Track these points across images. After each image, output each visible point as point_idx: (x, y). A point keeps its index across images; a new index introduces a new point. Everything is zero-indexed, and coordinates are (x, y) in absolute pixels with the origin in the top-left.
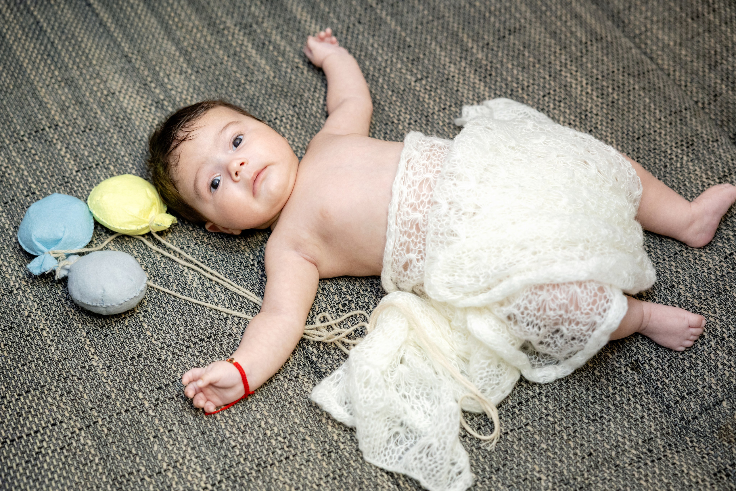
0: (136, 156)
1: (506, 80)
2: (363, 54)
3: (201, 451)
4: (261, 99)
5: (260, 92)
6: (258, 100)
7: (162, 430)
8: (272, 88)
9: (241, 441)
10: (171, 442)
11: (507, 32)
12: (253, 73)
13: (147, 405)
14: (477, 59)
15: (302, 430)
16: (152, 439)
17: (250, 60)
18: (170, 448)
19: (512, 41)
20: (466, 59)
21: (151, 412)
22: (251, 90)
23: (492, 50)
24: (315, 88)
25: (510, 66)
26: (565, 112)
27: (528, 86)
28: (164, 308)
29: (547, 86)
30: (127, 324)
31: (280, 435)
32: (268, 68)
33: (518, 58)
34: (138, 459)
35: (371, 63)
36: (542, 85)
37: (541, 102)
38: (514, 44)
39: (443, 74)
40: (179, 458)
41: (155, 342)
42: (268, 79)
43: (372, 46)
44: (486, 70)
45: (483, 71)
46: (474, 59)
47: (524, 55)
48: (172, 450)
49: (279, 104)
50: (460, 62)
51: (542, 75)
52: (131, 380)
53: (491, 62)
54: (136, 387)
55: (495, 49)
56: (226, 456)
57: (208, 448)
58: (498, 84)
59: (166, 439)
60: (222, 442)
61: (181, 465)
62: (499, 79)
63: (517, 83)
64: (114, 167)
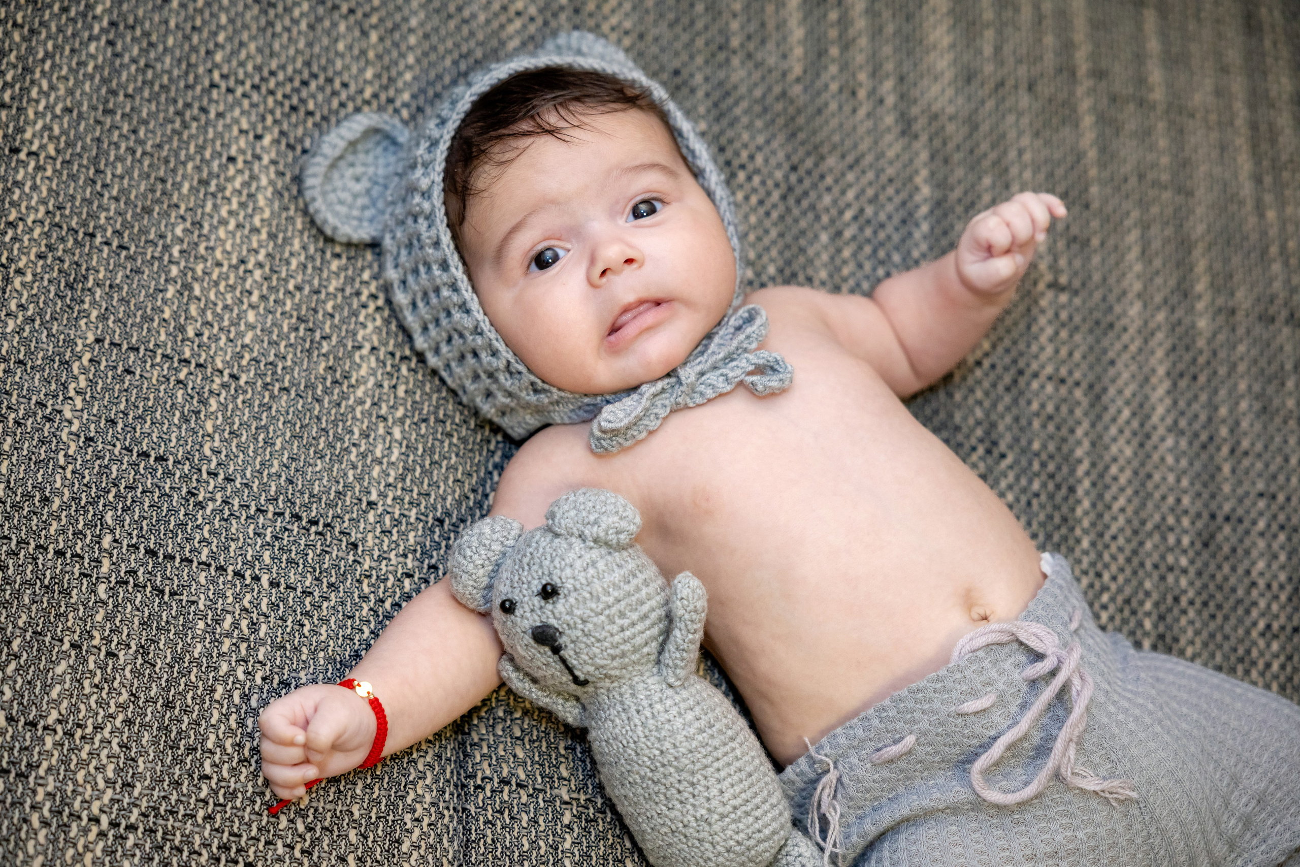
0: (434, 48)
1: (1216, 409)
2: (993, 156)
3: (138, 741)
4: (744, 104)
5: (750, 91)
6: (736, 103)
7: (96, 642)
8: (777, 99)
9: (225, 774)
10: (96, 680)
11: (1284, 314)
12: (763, 42)
13: (105, 569)
14: (1193, 326)
15: (353, 836)
16: (66, 646)
17: (777, 11)
18: (87, 690)
19: (1281, 339)
20: (1173, 310)
21: (102, 588)
22: (738, 72)
23: (1233, 330)
24: (857, 161)
25: (1242, 386)
26: (1275, 557)
27: (1246, 453)
28: (272, 397)
29: (1281, 478)
30: (182, 376)
31: (304, 817)
32: (799, 51)
33: (1269, 381)
34: (13, 666)
35: (993, 186)
36: (1273, 468)
37: (1247, 502)
38: (1281, 348)
39: (1110, 309)
40: (90, 722)
41: (207, 452)
42: (784, 74)
43: (1020, 153)
44: (1194, 360)
45: (1188, 357)
46: (1187, 321)
47: (1283, 384)
48: (88, 697)
49: (768, 142)
50: (1158, 308)
51: (1287, 450)
52: (111, 497)
53: (1215, 353)
54: (109, 518)
55: (1241, 331)
56: (178, 784)
57: (156, 743)
58: (1196, 407)
59: (92, 666)
60: (191, 750)
61: (83, 737)
62: (1203, 397)
63: (1232, 431)
64: (381, 39)
